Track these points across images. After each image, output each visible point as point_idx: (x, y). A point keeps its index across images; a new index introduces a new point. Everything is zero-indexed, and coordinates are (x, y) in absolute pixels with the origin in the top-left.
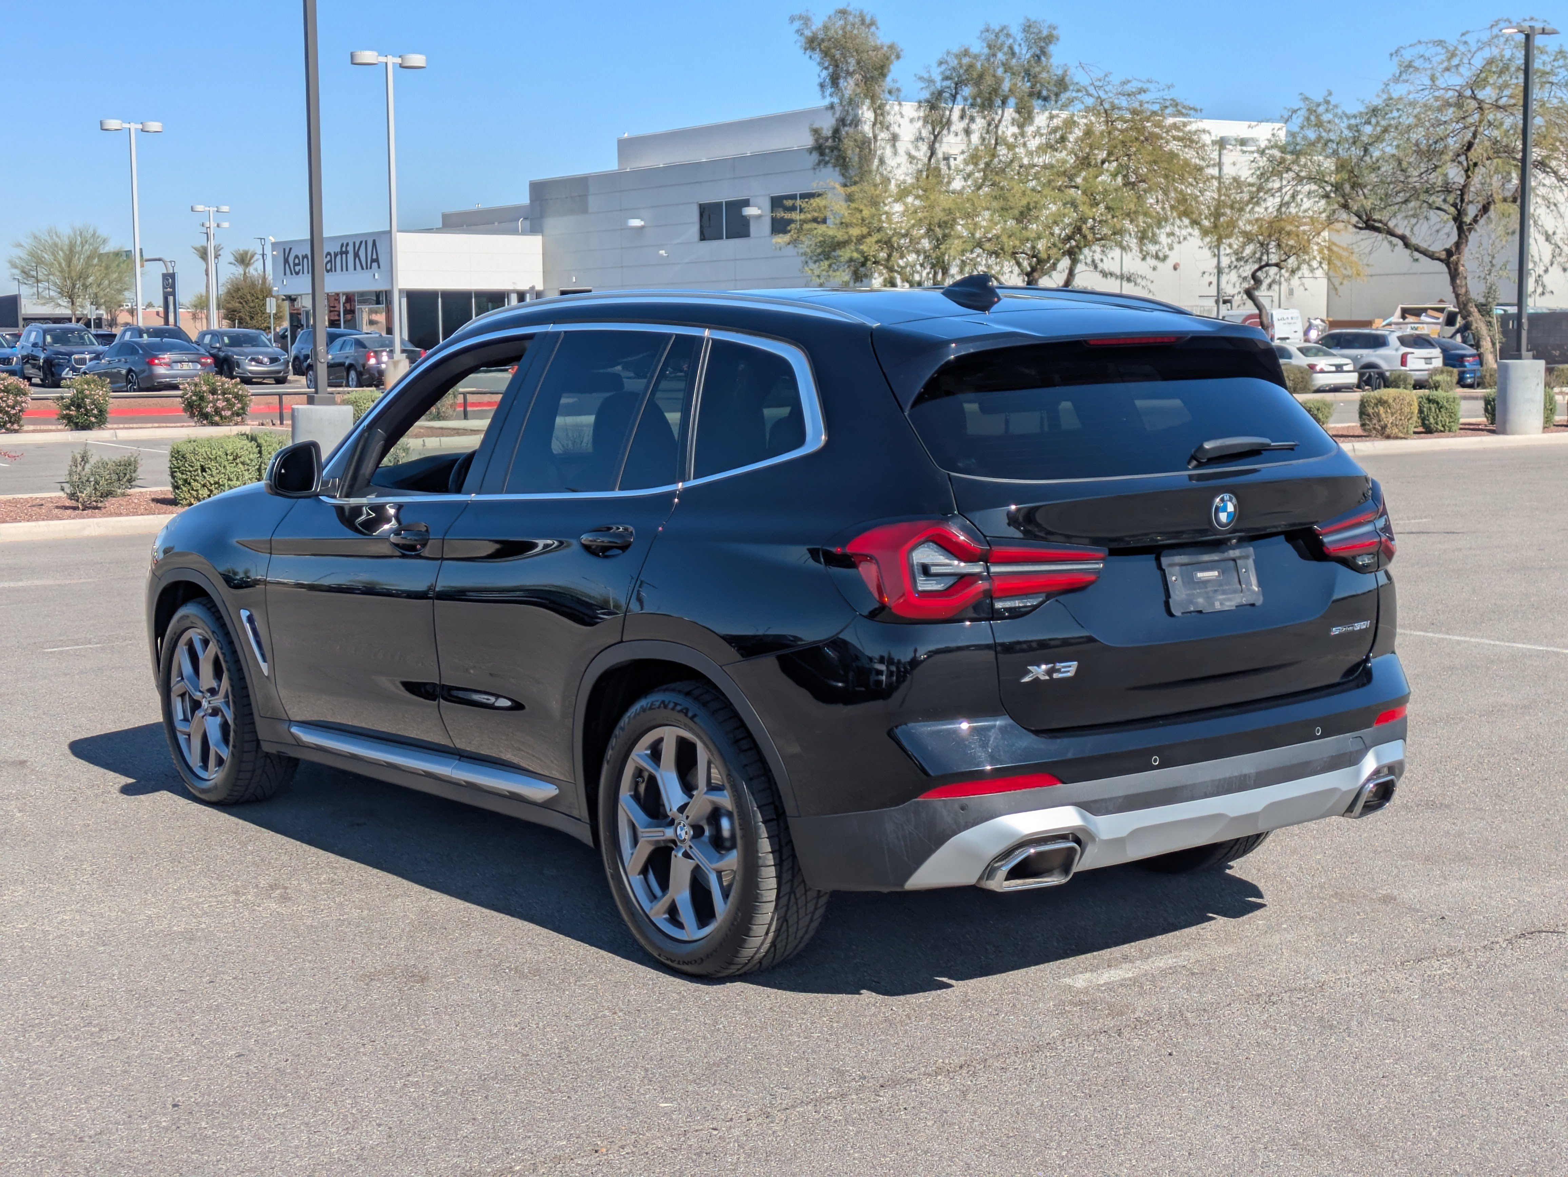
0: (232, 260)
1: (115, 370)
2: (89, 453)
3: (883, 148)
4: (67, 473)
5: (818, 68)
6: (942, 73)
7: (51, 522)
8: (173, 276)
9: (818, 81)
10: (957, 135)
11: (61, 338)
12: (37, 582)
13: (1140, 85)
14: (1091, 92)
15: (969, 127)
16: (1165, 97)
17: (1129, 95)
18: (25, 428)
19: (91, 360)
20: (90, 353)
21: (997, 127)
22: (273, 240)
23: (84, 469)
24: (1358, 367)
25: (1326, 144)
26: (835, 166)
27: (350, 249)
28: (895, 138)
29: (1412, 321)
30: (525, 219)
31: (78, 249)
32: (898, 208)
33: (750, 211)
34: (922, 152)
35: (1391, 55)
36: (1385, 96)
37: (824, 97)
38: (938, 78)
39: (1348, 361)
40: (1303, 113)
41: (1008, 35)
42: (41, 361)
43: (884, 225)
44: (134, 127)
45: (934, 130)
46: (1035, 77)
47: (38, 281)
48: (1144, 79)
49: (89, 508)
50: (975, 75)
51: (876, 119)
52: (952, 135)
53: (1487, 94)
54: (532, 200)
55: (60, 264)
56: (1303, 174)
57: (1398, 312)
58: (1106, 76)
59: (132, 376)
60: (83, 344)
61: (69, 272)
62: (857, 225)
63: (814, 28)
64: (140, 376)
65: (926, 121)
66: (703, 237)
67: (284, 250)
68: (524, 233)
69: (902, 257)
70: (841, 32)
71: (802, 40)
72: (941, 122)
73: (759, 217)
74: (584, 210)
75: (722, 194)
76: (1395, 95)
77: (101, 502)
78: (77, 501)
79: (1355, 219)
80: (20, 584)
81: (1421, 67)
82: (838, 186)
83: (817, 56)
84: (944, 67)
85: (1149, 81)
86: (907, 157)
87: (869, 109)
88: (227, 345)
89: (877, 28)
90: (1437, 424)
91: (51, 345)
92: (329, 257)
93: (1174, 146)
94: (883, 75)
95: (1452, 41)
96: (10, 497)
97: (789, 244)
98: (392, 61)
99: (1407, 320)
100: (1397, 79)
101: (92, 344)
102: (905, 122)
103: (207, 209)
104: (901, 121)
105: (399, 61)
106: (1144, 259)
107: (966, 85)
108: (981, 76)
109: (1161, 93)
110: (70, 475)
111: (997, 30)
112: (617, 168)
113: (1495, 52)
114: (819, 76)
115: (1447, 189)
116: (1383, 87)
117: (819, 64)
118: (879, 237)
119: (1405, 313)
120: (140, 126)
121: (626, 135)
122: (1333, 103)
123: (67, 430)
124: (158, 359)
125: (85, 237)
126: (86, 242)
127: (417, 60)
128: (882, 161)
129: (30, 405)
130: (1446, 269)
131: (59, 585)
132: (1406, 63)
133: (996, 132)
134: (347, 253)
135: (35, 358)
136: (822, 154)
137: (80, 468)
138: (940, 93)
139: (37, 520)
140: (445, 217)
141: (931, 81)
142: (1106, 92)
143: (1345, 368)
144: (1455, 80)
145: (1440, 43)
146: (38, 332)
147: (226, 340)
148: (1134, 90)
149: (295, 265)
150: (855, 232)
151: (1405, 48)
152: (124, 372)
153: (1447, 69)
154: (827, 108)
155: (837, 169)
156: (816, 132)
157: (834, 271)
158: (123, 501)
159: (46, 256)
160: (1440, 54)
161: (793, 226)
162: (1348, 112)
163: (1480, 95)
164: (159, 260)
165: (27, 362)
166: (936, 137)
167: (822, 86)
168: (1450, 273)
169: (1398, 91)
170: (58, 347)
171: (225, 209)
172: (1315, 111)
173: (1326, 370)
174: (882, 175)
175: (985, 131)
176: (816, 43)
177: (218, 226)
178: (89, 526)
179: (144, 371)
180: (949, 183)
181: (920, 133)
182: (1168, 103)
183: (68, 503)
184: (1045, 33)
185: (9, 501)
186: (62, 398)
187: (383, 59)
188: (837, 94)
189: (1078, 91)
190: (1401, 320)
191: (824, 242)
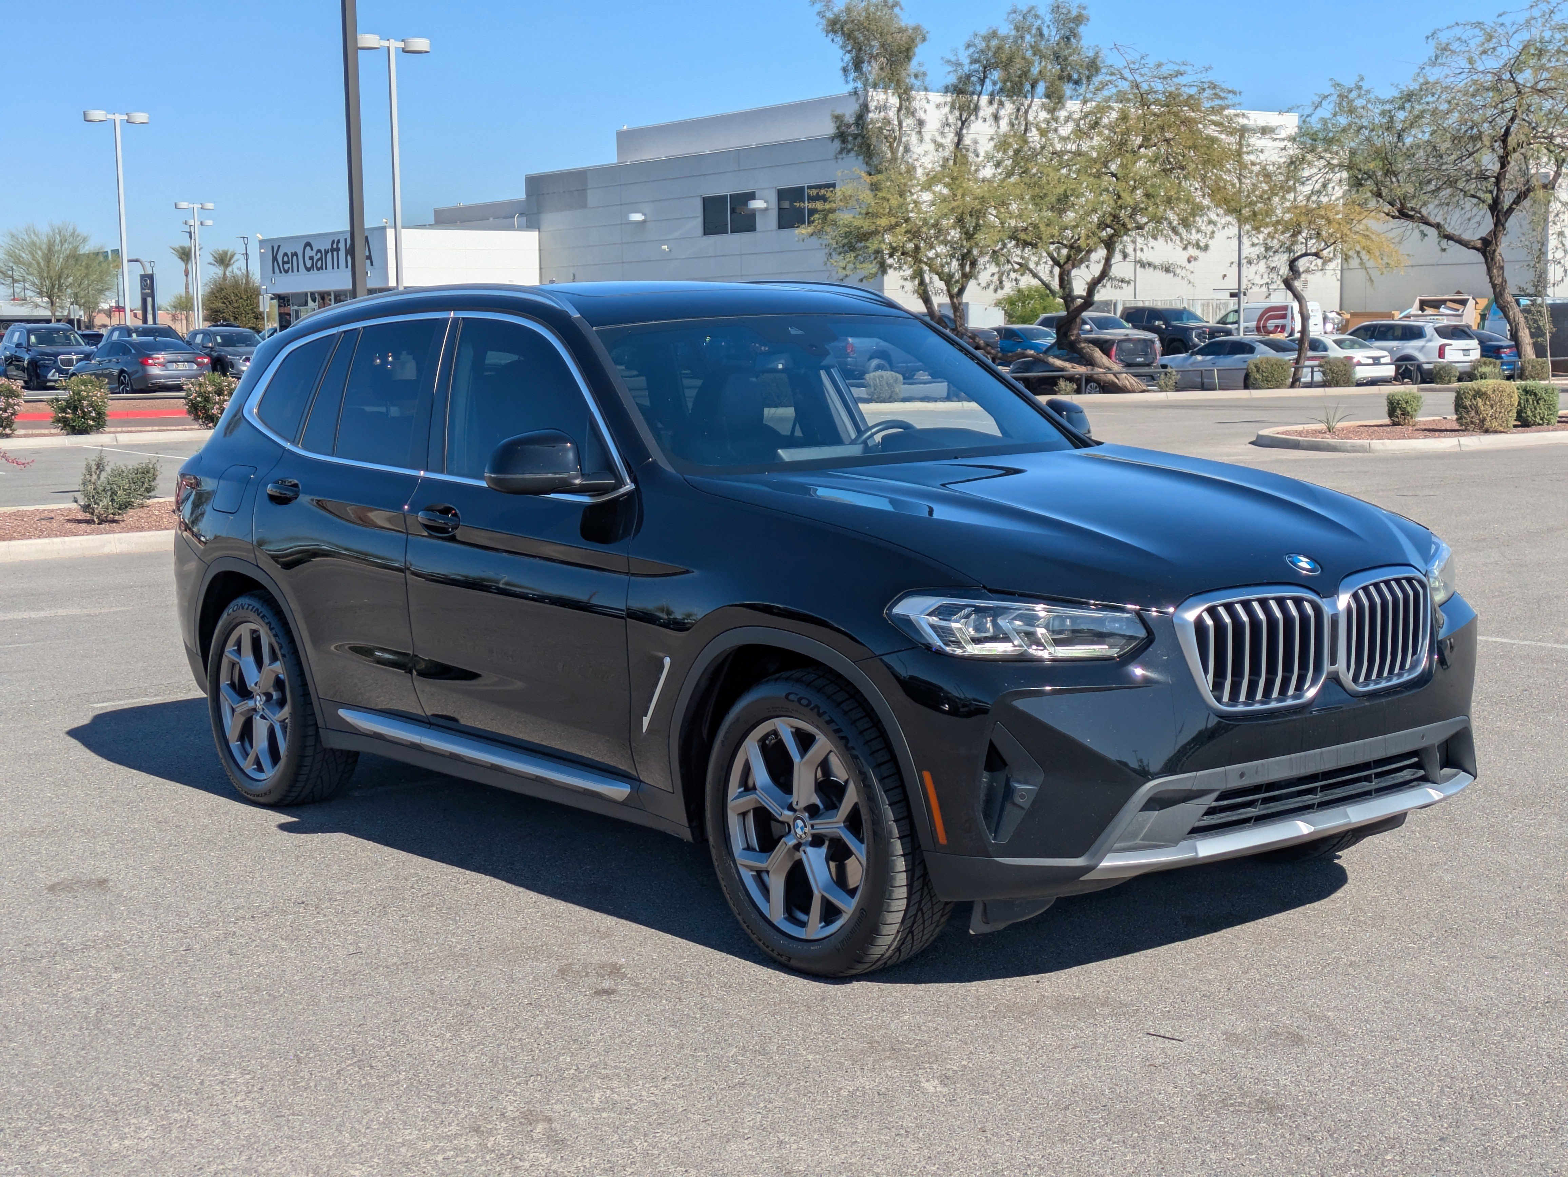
0: (211, 260)
1: (107, 371)
2: (105, 460)
3: (909, 135)
4: (81, 482)
5: (841, 52)
6: (970, 56)
7: (66, 539)
8: (151, 277)
9: (842, 65)
10: (985, 121)
11: (46, 337)
12: (62, 612)
13: (1176, 68)
14: (1125, 76)
15: (998, 112)
16: (1203, 80)
17: (1165, 78)
18: (18, 432)
19: (78, 361)
20: (76, 354)
21: (1026, 112)
22: (261, 238)
23: (99, 478)
24: (1395, 359)
25: (1358, 131)
26: (858, 155)
27: (342, 245)
28: (921, 123)
29: (1431, 313)
30: (521, 214)
31: (57, 248)
32: (927, 196)
33: (757, 204)
34: (950, 139)
35: (1427, 38)
36: (1421, 80)
37: (847, 82)
38: (966, 61)
39: (1385, 353)
40: (1334, 98)
41: (1037, 17)
42: (26, 362)
43: (911, 215)
44: (119, 118)
45: (961, 115)
46: (1066, 59)
47: (15, 281)
48: (1178, 62)
49: (107, 521)
50: (1004, 57)
51: (901, 105)
52: (980, 121)
53: (1525, 77)
54: (529, 194)
55: (38, 264)
56: (1335, 162)
57: (1417, 304)
58: (1142, 58)
59: (125, 377)
60: (69, 344)
61: (48, 272)
62: (884, 215)
63: (836, 10)
64: (133, 377)
65: (953, 107)
66: (707, 232)
67: (273, 247)
68: (520, 228)
69: (932, 247)
70: (864, 14)
71: (824, 22)
72: (969, 107)
73: (766, 210)
74: (583, 205)
75: (725, 188)
76: (1431, 79)
77: (119, 514)
78: (92, 514)
79: (1387, 208)
80: (42, 614)
81: (1458, 50)
82: (864, 175)
83: (839, 39)
84: (971, 50)
85: (1184, 64)
86: (933, 145)
87: (893, 94)
88: (219, 345)
89: (902, 9)
90: (1535, 417)
91: (36, 345)
92: (319, 255)
93: (1212, 131)
94: (908, 58)
95: (1489, 21)
96: (14, 509)
97: (812, 235)
98: (395, 45)
99: (1425, 313)
100: (1435, 61)
101: (79, 344)
102: (931, 108)
103: (191, 206)
104: (927, 106)
105: (402, 45)
106: (1185, 248)
107: (995, 69)
108: (1010, 59)
109: (1199, 76)
110: (84, 484)
111: (1025, 12)
112: (616, 161)
113: (1535, 33)
114: (842, 59)
115: (1482, 177)
116: (1419, 70)
117: (842, 47)
118: (909, 227)
119: (1423, 304)
120: (126, 117)
121: (625, 127)
122: (1364, 88)
123: (63, 434)
124: (152, 359)
125: (64, 236)
126: (66, 241)
127: (421, 43)
128: (907, 150)
129: (22, 407)
130: (1482, 259)
131: (89, 615)
132: (1444, 45)
133: (1026, 119)
134: (338, 250)
135: (19, 359)
136: (844, 141)
137: (94, 477)
138: (968, 77)
139: (49, 536)
140: (437, 213)
141: (959, 64)
142: (1142, 75)
143: (1383, 361)
144: (1492, 63)
145: (1479, 25)
146: (21, 332)
147: (219, 339)
148: (1170, 72)
149: (284, 263)
150: (883, 222)
151: (1442, 31)
152: (116, 373)
153: (1485, 52)
154: (850, 94)
155: (861, 158)
156: (838, 118)
157: (861, 263)
158: (143, 513)
159: (24, 255)
160: (1478, 36)
161: (817, 216)
162: (1382, 97)
163: (1520, 79)
164: (137, 261)
165: (10, 364)
166: (963, 123)
167: (845, 70)
168: (1486, 262)
169: (1434, 74)
170: (44, 348)
171: (210, 206)
172: (1347, 97)
173: (1363, 362)
174: (907, 163)
175: (1013, 117)
176: (838, 26)
177: (202, 224)
178: (110, 542)
179: (137, 372)
180: (976, 171)
181: (947, 119)
182: (1206, 86)
183: (81, 516)
184: (1074, 13)
185: (14, 514)
186: (57, 400)
187: (385, 43)
188: (860, 79)
189: (1112, 74)
190: (1420, 312)
191: (850, 232)
